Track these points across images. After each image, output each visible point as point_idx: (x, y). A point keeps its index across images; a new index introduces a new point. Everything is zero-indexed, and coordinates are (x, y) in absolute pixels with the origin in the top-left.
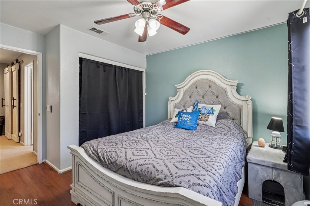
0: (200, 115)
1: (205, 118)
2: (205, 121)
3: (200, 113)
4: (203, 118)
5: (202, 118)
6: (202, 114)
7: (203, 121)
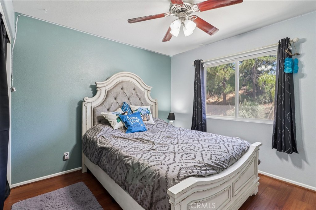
0: (141, 116)
1: (147, 118)
2: (148, 121)
3: (141, 114)
4: (146, 119)
5: (144, 118)
6: (143, 115)
7: (146, 121)
